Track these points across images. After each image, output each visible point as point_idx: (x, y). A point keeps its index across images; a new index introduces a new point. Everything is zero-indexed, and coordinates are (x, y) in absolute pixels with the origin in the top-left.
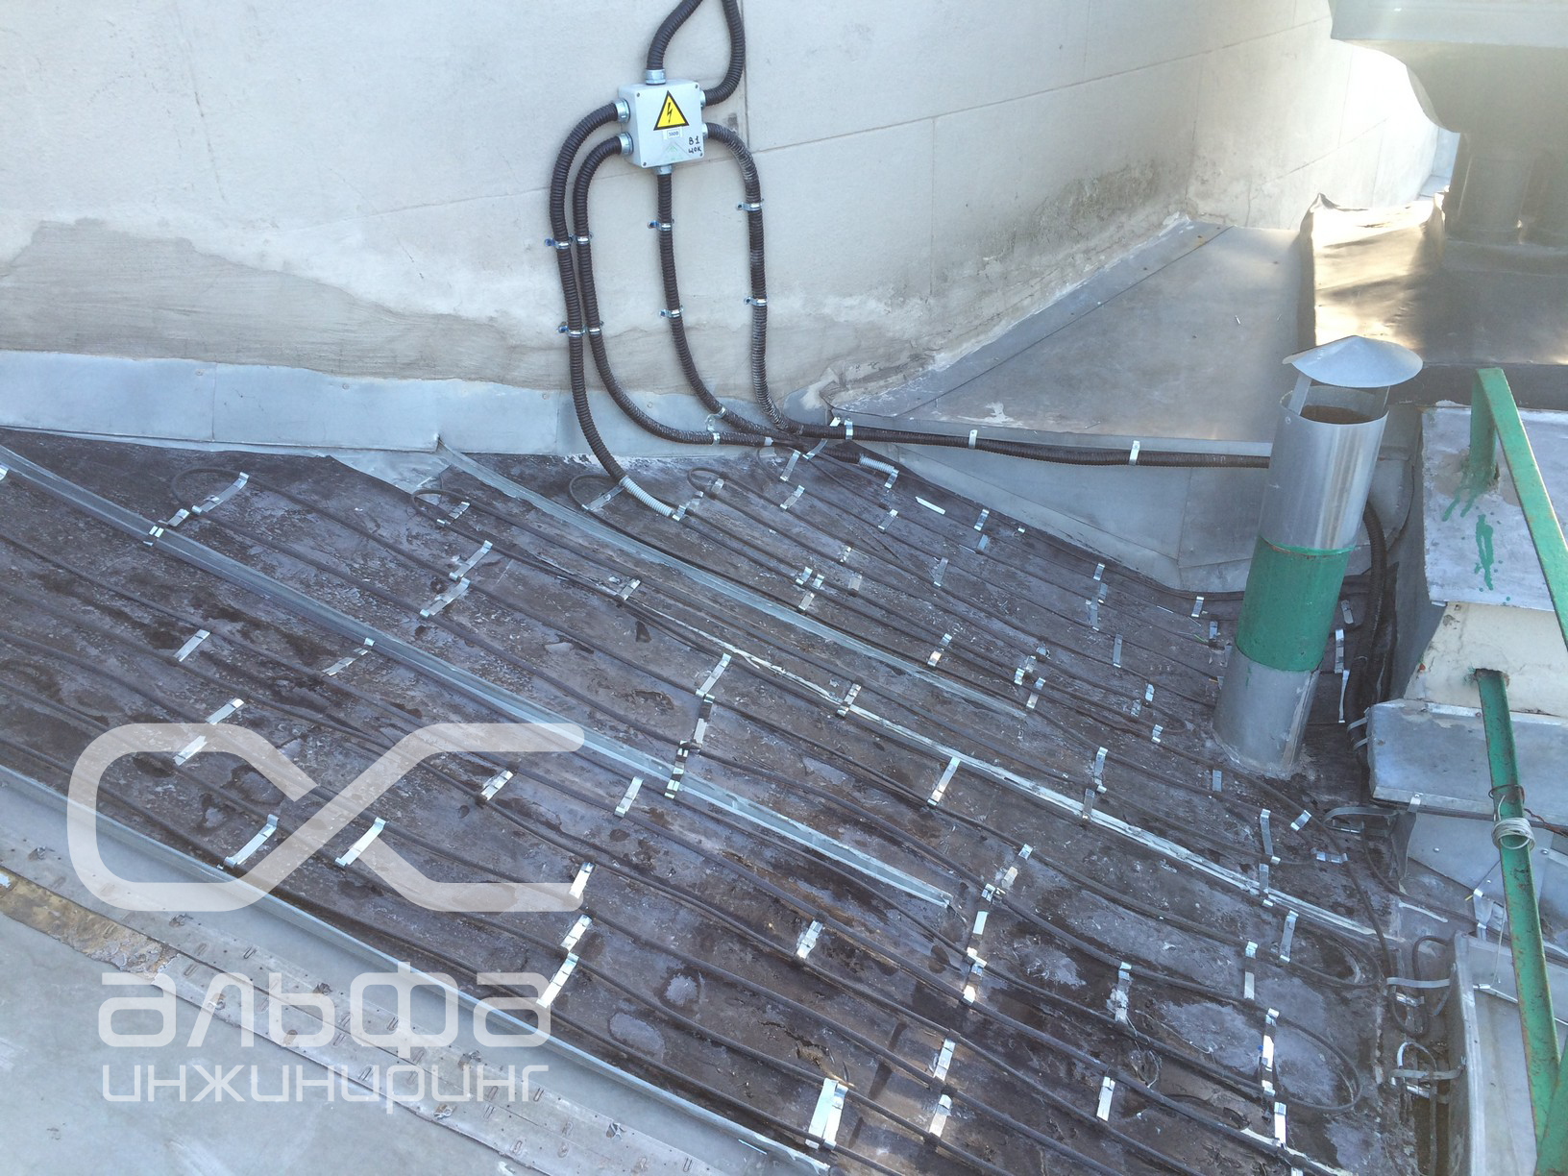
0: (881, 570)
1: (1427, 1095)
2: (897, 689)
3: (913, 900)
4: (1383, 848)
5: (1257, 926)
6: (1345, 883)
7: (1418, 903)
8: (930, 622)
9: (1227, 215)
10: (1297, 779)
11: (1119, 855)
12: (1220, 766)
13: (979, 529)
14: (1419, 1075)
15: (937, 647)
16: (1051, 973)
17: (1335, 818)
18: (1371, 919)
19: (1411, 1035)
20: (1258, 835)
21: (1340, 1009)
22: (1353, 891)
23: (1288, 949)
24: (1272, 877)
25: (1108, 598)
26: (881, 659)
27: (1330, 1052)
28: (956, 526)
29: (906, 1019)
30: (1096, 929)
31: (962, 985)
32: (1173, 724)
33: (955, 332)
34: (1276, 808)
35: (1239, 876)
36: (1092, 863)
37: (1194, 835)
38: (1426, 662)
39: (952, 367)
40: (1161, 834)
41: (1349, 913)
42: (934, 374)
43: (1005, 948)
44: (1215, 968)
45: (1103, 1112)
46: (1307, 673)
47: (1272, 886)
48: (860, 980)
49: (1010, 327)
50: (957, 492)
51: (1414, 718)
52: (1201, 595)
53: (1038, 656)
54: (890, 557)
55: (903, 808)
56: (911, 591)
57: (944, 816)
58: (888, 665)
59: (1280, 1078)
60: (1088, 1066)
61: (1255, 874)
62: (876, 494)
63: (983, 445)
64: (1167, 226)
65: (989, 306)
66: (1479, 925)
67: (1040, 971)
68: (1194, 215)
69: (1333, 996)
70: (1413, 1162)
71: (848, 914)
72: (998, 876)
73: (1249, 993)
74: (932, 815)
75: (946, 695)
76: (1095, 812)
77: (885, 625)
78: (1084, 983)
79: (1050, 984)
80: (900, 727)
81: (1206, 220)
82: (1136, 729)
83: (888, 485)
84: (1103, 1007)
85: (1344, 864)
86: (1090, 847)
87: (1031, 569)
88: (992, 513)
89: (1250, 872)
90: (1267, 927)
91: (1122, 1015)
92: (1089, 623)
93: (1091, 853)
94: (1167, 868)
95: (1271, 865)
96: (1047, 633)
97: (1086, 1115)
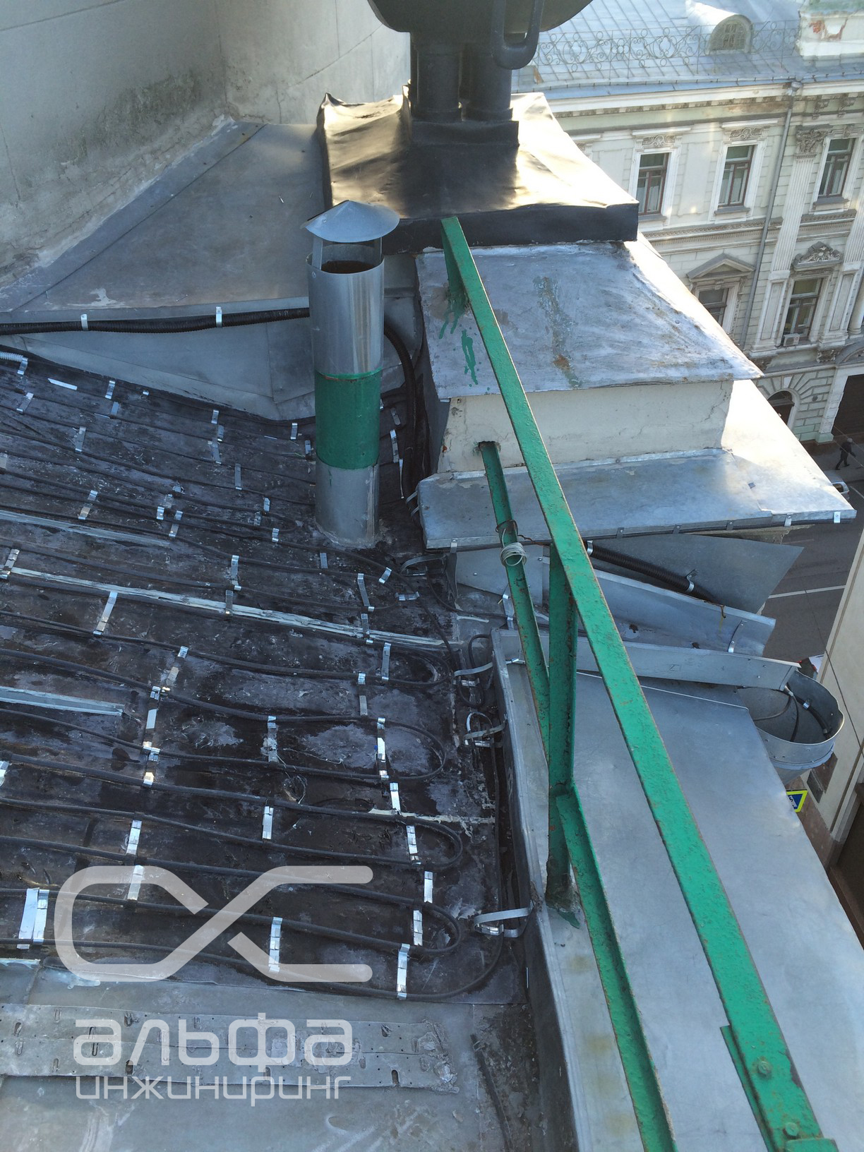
0: (25, 446)
1: (488, 745)
2: (54, 544)
3: (91, 718)
4: (442, 582)
5: (365, 661)
6: (420, 612)
7: (469, 614)
8: (76, 484)
9: (264, 116)
10: (380, 545)
11: (258, 634)
12: (324, 549)
13: (110, 398)
14: (481, 734)
15: (84, 502)
16: (215, 740)
17: (408, 567)
18: (440, 633)
19: (473, 707)
20: (358, 593)
21: (427, 703)
22: (426, 617)
23: (387, 671)
24: (370, 622)
25: (225, 437)
26: (35, 523)
27: (423, 736)
28: (89, 399)
29: (98, 816)
30: (246, 697)
31: (141, 773)
32: (286, 525)
33: (51, 232)
34: (368, 570)
35: (348, 627)
36: (238, 646)
37: (312, 605)
38: (447, 444)
39: (56, 262)
40: (287, 610)
41: (425, 633)
42: (41, 270)
43: (175, 732)
44: (339, 699)
45: (267, 835)
46: (369, 468)
47: (371, 628)
48: (51, 797)
49: (101, 223)
50: (85, 370)
51: (447, 486)
52: (295, 421)
53: (174, 493)
54: (32, 434)
55: (73, 644)
56: (56, 460)
57: (111, 641)
58: (42, 527)
59: (391, 765)
60: (251, 802)
61: (359, 622)
62: (11, 381)
63: (94, 326)
64: (216, 127)
65: (78, 205)
66: (509, 618)
67: (206, 741)
68: (236, 116)
69: (421, 695)
70: (485, 794)
71: (33, 745)
72: (163, 678)
73: (364, 711)
74: (99, 643)
75: (99, 541)
76: (236, 607)
77: (35, 494)
78: (242, 741)
79: (214, 750)
80: (61, 577)
81: (247, 120)
82: (260, 534)
83: (21, 373)
84: (259, 754)
85: (418, 599)
86: (235, 635)
87: (158, 423)
88: (118, 382)
89: (355, 622)
90: (372, 659)
91: (274, 757)
92: (213, 459)
93: (237, 639)
94: (296, 635)
95: (369, 613)
96: (181, 474)
97: (253, 840)
